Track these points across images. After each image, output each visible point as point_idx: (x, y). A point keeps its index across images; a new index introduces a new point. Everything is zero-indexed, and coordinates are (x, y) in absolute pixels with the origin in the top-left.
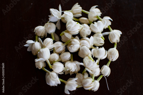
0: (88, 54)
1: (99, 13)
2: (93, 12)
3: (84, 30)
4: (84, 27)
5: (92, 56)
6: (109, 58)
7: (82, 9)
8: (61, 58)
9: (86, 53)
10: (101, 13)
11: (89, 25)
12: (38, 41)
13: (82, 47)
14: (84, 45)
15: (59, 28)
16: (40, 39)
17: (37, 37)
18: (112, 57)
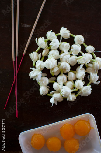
0: (76, 58)
1: (42, 39)
2: (42, 44)
3: (56, 55)
4: (52, 55)
5: (77, 56)
6: (81, 44)
7: (35, 51)
8: (72, 80)
9: (74, 60)
10: (43, 37)
11: (50, 50)
12: (53, 94)
13: (69, 61)
14: (68, 60)
15: (46, 75)
16: (51, 93)
17: (49, 95)
18: (82, 41)
